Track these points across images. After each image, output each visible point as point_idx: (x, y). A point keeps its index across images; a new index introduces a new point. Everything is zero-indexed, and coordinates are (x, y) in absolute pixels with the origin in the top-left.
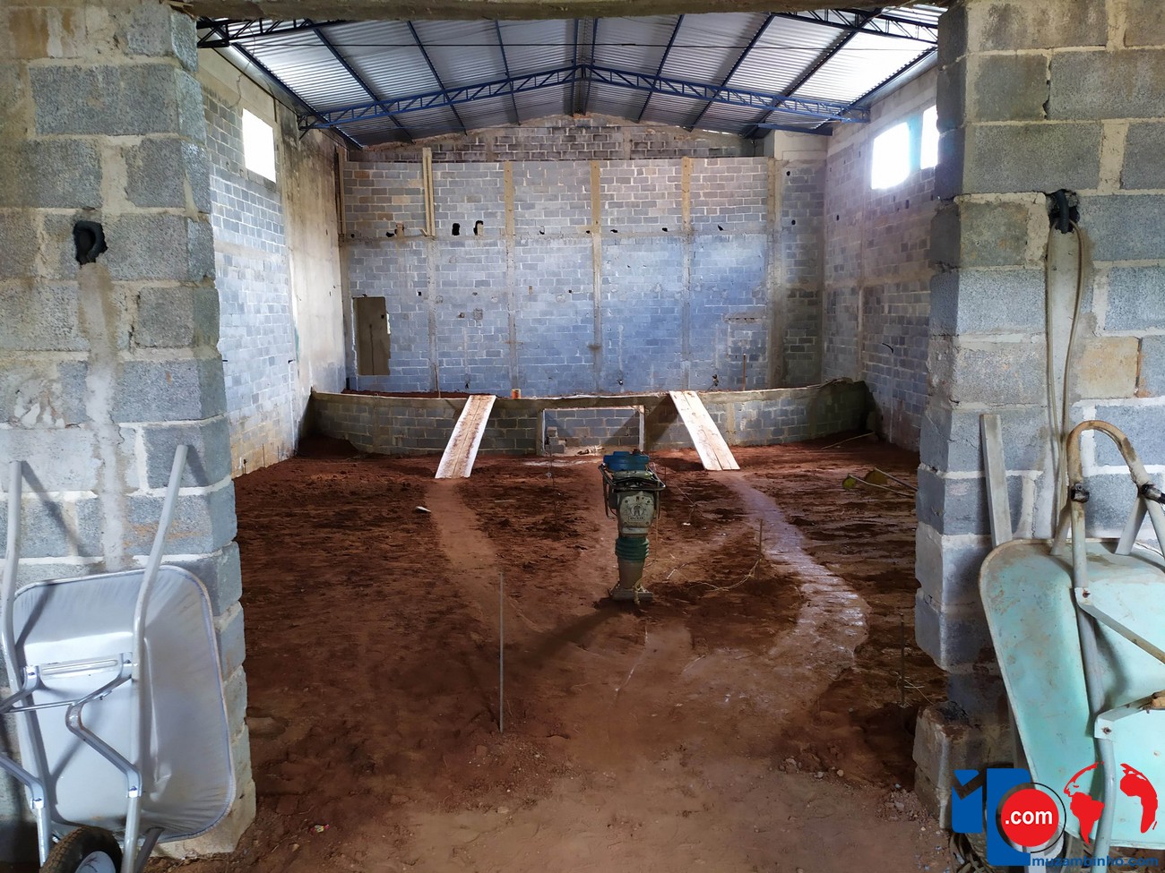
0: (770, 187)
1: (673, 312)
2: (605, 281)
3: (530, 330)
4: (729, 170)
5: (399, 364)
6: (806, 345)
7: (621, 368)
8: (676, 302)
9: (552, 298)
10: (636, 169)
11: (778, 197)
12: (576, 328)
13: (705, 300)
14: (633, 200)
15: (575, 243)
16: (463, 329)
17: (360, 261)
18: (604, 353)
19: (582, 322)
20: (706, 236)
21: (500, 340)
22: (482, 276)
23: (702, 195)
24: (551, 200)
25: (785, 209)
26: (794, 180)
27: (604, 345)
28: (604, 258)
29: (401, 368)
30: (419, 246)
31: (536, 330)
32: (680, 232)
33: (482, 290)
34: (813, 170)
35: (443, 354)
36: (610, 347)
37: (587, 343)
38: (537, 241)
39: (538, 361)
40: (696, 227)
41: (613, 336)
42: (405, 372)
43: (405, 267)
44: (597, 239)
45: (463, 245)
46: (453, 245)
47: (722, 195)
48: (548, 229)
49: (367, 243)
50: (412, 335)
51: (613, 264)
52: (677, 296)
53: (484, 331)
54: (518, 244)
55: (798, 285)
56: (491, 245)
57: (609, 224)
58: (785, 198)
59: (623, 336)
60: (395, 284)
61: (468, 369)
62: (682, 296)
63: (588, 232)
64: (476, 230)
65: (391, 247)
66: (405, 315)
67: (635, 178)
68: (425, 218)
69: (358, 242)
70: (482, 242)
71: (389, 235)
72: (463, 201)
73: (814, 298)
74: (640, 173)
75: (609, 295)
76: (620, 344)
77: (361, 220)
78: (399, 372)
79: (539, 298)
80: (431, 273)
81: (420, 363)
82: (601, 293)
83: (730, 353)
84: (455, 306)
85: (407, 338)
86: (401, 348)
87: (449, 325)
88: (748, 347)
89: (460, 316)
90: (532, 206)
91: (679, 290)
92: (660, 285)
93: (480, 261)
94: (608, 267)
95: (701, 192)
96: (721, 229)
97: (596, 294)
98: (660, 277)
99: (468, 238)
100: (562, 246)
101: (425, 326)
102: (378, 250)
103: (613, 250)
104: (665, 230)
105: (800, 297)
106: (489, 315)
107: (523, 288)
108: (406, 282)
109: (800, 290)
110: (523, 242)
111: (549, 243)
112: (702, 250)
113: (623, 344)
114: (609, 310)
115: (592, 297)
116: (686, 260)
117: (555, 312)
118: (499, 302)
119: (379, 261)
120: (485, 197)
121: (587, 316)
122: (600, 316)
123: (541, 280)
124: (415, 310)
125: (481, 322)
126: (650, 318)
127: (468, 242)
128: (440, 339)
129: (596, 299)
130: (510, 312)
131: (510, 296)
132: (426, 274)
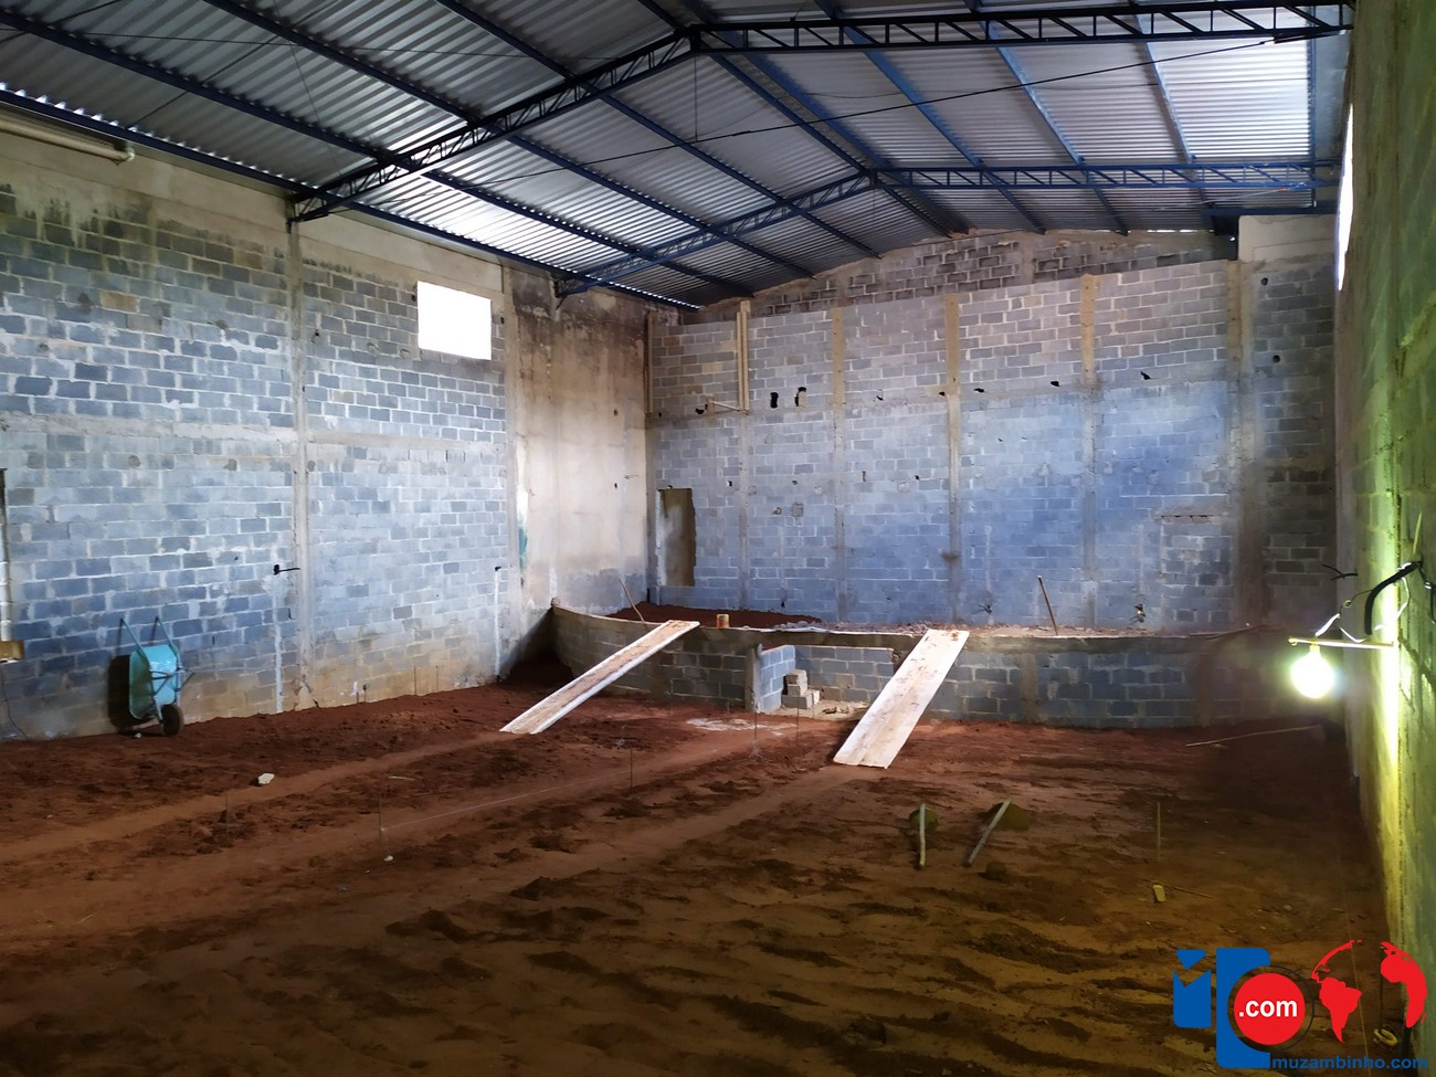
0: (1232, 305)
1: (1068, 506)
2: (966, 462)
3: (866, 531)
4: (1158, 286)
5: (706, 572)
6: (1306, 561)
7: (989, 587)
8: (1073, 491)
9: (892, 487)
10: (1010, 300)
11: (1246, 321)
12: (924, 529)
13: (1121, 487)
14: (1006, 344)
15: (924, 409)
16: (780, 528)
17: (666, 446)
18: (964, 566)
19: (933, 520)
20: (1121, 390)
21: (825, 544)
22: (803, 459)
23: (1113, 327)
24: (892, 353)
25: (1259, 339)
26: (1275, 292)
27: (963, 554)
28: (964, 430)
29: (707, 578)
30: (730, 423)
31: (871, 531)
32: (1078, 386)
33: (803, 478)
34: (1312, 273)
35: (756, 562)
36: (973, 557)
37: (940, 551)
38: (873, 410)
39: (873, 574)
40: (1104, 378)
41: (976, 541)
42: (712, 583)
43: (715, 450)
44: (954, 402)
45: (780, 420)
46: (771, 419)
47: (1147, 326)
48: (887, 393)
49: (674, 423)
50: (720, 536)
51: (976, 438)
52: (1075, 482)
53: (805, 532)
54: (849, 414)
55: (1287, 461)
56: (814, 418)
57: (972, 381)
58: (1258, 321)
59: (993, 542)
60: (703, 472)
61: (785, 582)
62: (1082, 481)
63: (943, 394)
64: (797, 399)
65: (701, 427)
66: (713, 510)
67: (1008, 313)
68: (738, 389)
69: (665, 422)
70: (804, 414)
71: (700, 412)
72: (782, 364)
73: (1319, 483)
74: (1017, 304)
75: (971, 481)
76: (987, 552)
77: (669, 396)
78: (704, 583)
79: (875, 487)
80: (744, 457)
81: (728, 572)
82: (960, 480)
83: (1164, 571)
84: (770, 498)
85: (715, 539)
86: (708, 553)
87: (762, 524)
88: (1196, 562)
89: (776, 513)
90: (866, 364)
91: (1077, 472)
92: (1048, 466)
93: (801, 440)
94: (970, 441)
95: (1112, 325)
96: (1147, 377)
97: (952, 480)
98: (1048, 455)
99: (787, 410)
100: (907, 415)
101: (735, 525)
102: (687, 430)
103: (977, 418)
104: (1056, 384)
105: (1292, 479)
106: (811, 511)
107: (856, 475)
108: (715, 470)
109: (1289, 469)
110: (855, 412)
111: (889, 411)
112: (1114, 411)
113: (992, 554)
115: (947, 484)
116: (1088, 427)
117: (896, 506)
118: (824, 493)
119: (686, 444)
120: (809, 357)
121: (941, 512)
122: (958, 512)
123: (877, 463)
124: (724, 504)
125: (801, 519)
126: (1032, 515)
127: (787, 416)
128: (752, 542)
129: (952, 488)
130: (838, 506)
131: (838, 485)
132: (737, 458)
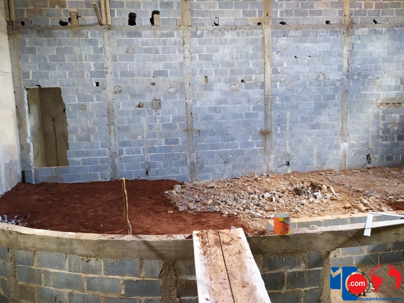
1: (334, 99)
2: (275, 71)
3: (207, 118)
5: (78, 154)
7: (288, 150)
8: (336, 89)
9: (226, 87)
12: (248, 115)
13: (362, 87)
15: (247, 34)
16: (143, 118)
18: (273, 138)
19: (254, 109)
20: (363, 29)
21: (178, 128)
22: (159, 66)
27: (273, 130)
28: (274, 49)
29: (79, 159)
30: (93, 35)
31: (212, 118)
32: (341, 25)
33: (159, 80)
35: (124, 144)
36: (279, 132)
37: (258, 129)
38: (212, 32)
39: (214, 147)
40: (355, 21)
41: (281, 122)
42: (84, 162)
43: (81, 57)
44: (268, 31)
45: (139, 35)
46: (130, 34)
48: (222, 21)
50: (90, 126)
51: (282, 55)
52: (338, 84)
53: (162, 120)
54: (194, 35)
56: (167, 35)
57: (278, 17)
59: (291, 122)
60: (71, 74)
61: (148, 157)
62: (342, 84)
63: (259, 24)
64: (152, 20)
65: (65, 37)
66: (83, 105)
68: (100, 6)
69: (28, 30)
70: (158, 32)
71: (62, 23)
75: (278, 84)
76: (287, 129)
77: (31, 7)
78: (78, 163)
79: (215, 88)
80: (109, 63)
81: (99, 153)
82: (271, 82)
83: (381, 134)
84: (133, 96)
85: (86, 128)
86: (80, 139)
87: (127, 114)
88: (396, 128)
89: (139, 106)
91: (339, 78)
92: (323, 74)
93: (157, 52)
94: (277, 57)
96: (376, 22)
97: (266, 83)
98: (323, 67)
99: (145, 28)
100: (235, 37)
101: (104, 116)
102: (51, 39)
103: (282, 42)
104: (328, 22)
106: (167, 105)
107: (200, 78)
108: (82, 72)
110: (199, 33)
111: (223, 34)
112: (359, 42)
113: (290, 129)
114: (278, 98)
115: (263, 86)
116: (345, 51)
117: (229, 100)
118: (177, 91)
121: (259, 104)
122: (270, 104)
123: (216, 70)
124: (93, 100)
125: (160, 111)
126: (313, 105)
127: (144, 32)
128: (119, 129)
129: (266, 88)
130: (188, 101)
131: (187, 86)
132: (103, 64)
